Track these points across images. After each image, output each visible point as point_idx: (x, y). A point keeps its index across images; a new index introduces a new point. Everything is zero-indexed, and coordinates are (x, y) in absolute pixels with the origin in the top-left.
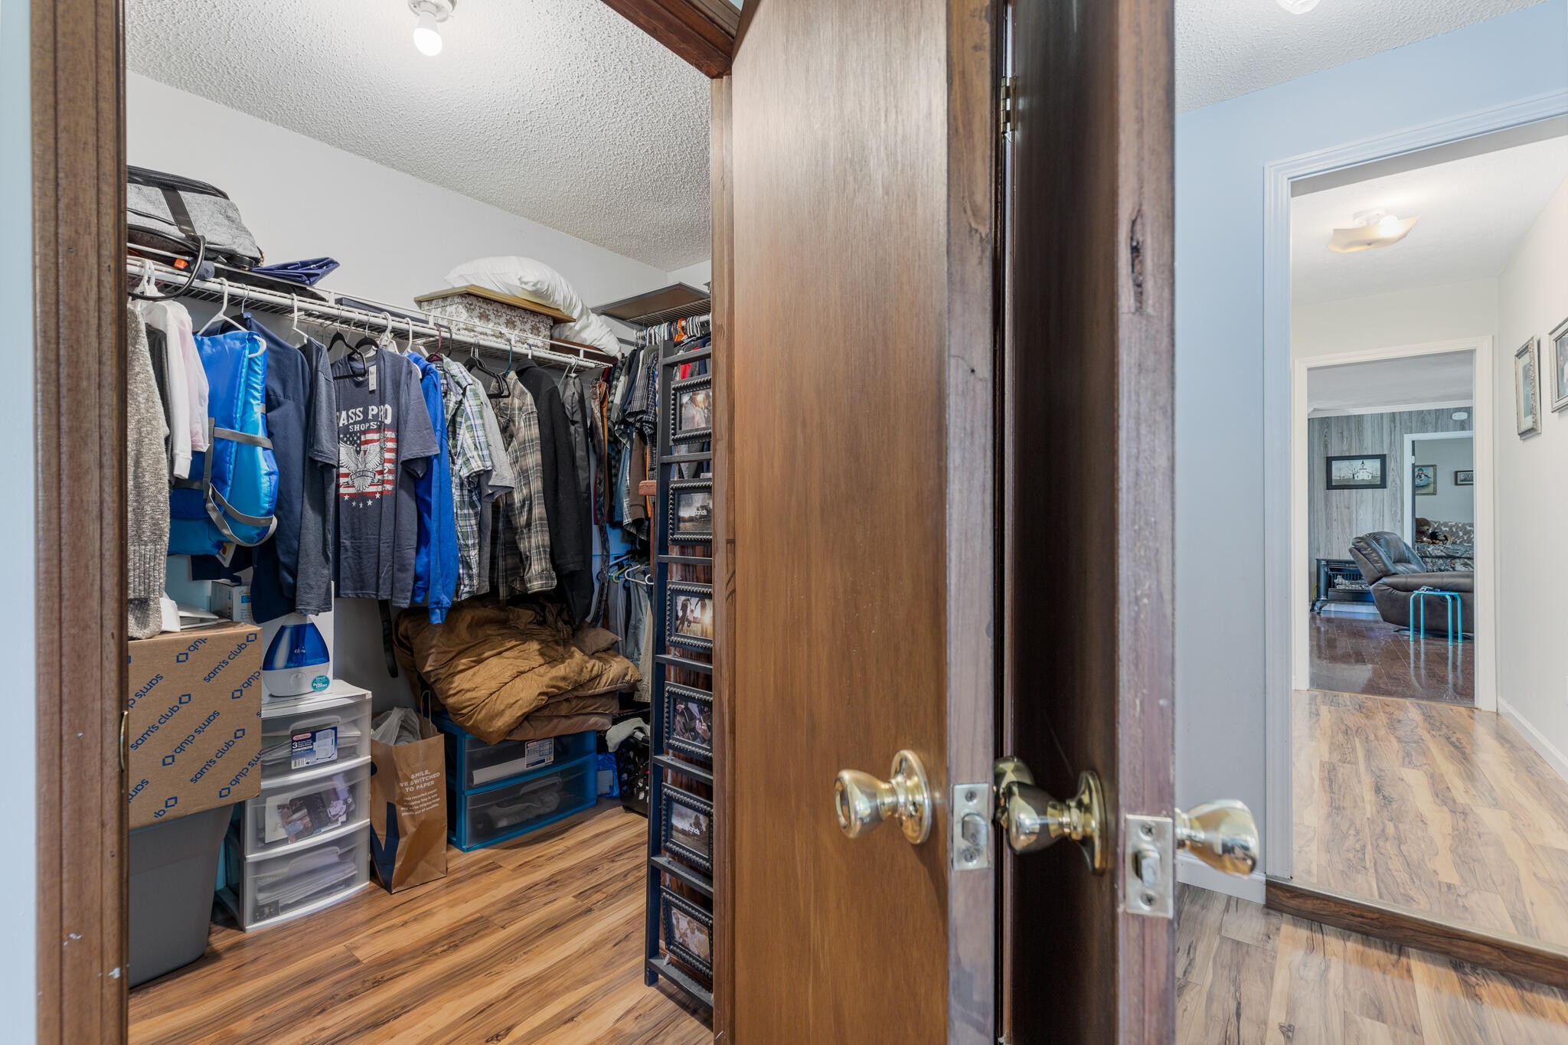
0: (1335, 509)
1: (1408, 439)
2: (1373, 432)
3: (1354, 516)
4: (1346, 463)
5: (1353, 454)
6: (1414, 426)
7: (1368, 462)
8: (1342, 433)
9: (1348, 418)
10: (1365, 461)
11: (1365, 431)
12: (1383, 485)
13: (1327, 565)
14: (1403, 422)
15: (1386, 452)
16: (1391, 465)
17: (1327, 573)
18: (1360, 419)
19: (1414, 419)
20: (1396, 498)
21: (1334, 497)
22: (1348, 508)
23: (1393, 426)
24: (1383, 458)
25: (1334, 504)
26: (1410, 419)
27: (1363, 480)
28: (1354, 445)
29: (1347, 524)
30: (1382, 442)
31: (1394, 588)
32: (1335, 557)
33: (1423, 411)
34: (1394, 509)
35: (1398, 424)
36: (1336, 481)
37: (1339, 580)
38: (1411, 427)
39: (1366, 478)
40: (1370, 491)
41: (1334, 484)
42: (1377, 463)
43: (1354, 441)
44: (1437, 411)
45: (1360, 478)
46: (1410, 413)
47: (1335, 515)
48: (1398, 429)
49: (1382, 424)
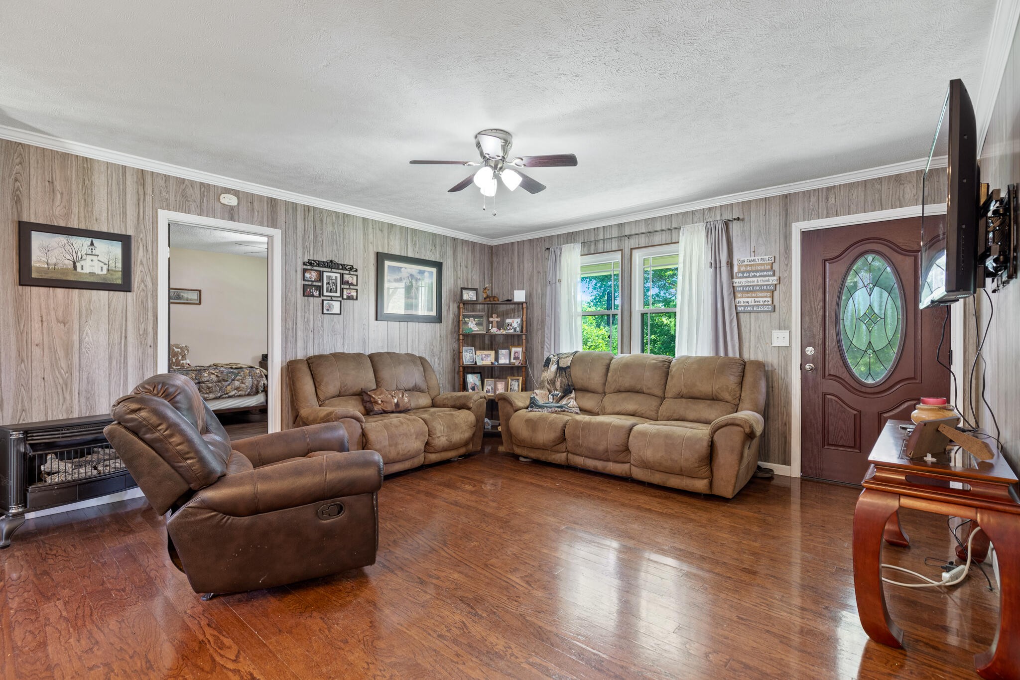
0: (36, 325)
1: (164, 216)
2: (110, 193)
3: (76, 338)
4: (61, 239)
5: (74, 224)
6: (172, 199)
7: (101, 246)
8: (51, 182)
9: (65, 157)
10: (96, 242)
11: (96, 190)
12: (125, 286)
13: (25, 439)
14: (157, 191)
15: (130, 232)
16: (139, 255)
17: (25, 454)
18: (86, 164)
19: (173, 187)
20: (145, 309)
21: (35, 301)
22: (64, 323)
23: (141, 192)
24: (125, 241)
25: (36, 315)
26: (167, 187)
27: (92, 274)
28: (75, 210)
29: (61, 353)
30: (125, 214)
31: (226, 513)
32: (36, 417)
33: (184, 180)
34: (142, 327)
35: (149, 191)
36: (39, 270)
37: (52, 463)
38: (168, 201)
39: (97, 271)
40: (104, 294)
41: (34, 275)
42: (116, 249)
43: (75, 201)
44: (202, 185)
45: (87, 270)
46: (167, 178)
47: (36, 336)
48: (149, 198)
49: (125, 183)
